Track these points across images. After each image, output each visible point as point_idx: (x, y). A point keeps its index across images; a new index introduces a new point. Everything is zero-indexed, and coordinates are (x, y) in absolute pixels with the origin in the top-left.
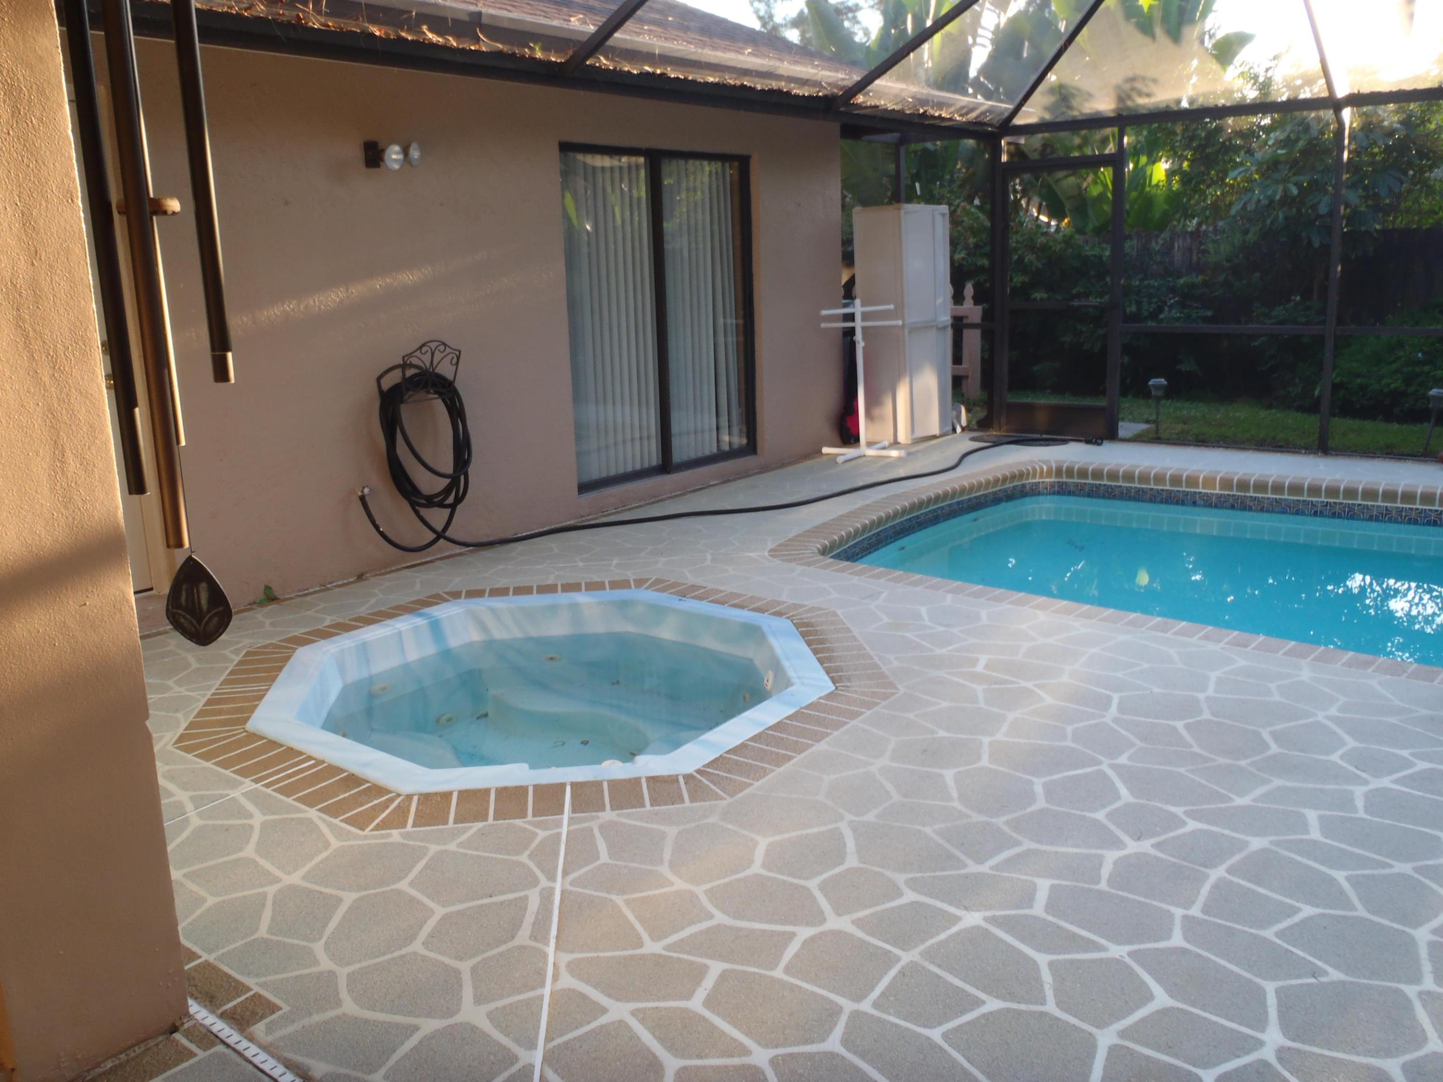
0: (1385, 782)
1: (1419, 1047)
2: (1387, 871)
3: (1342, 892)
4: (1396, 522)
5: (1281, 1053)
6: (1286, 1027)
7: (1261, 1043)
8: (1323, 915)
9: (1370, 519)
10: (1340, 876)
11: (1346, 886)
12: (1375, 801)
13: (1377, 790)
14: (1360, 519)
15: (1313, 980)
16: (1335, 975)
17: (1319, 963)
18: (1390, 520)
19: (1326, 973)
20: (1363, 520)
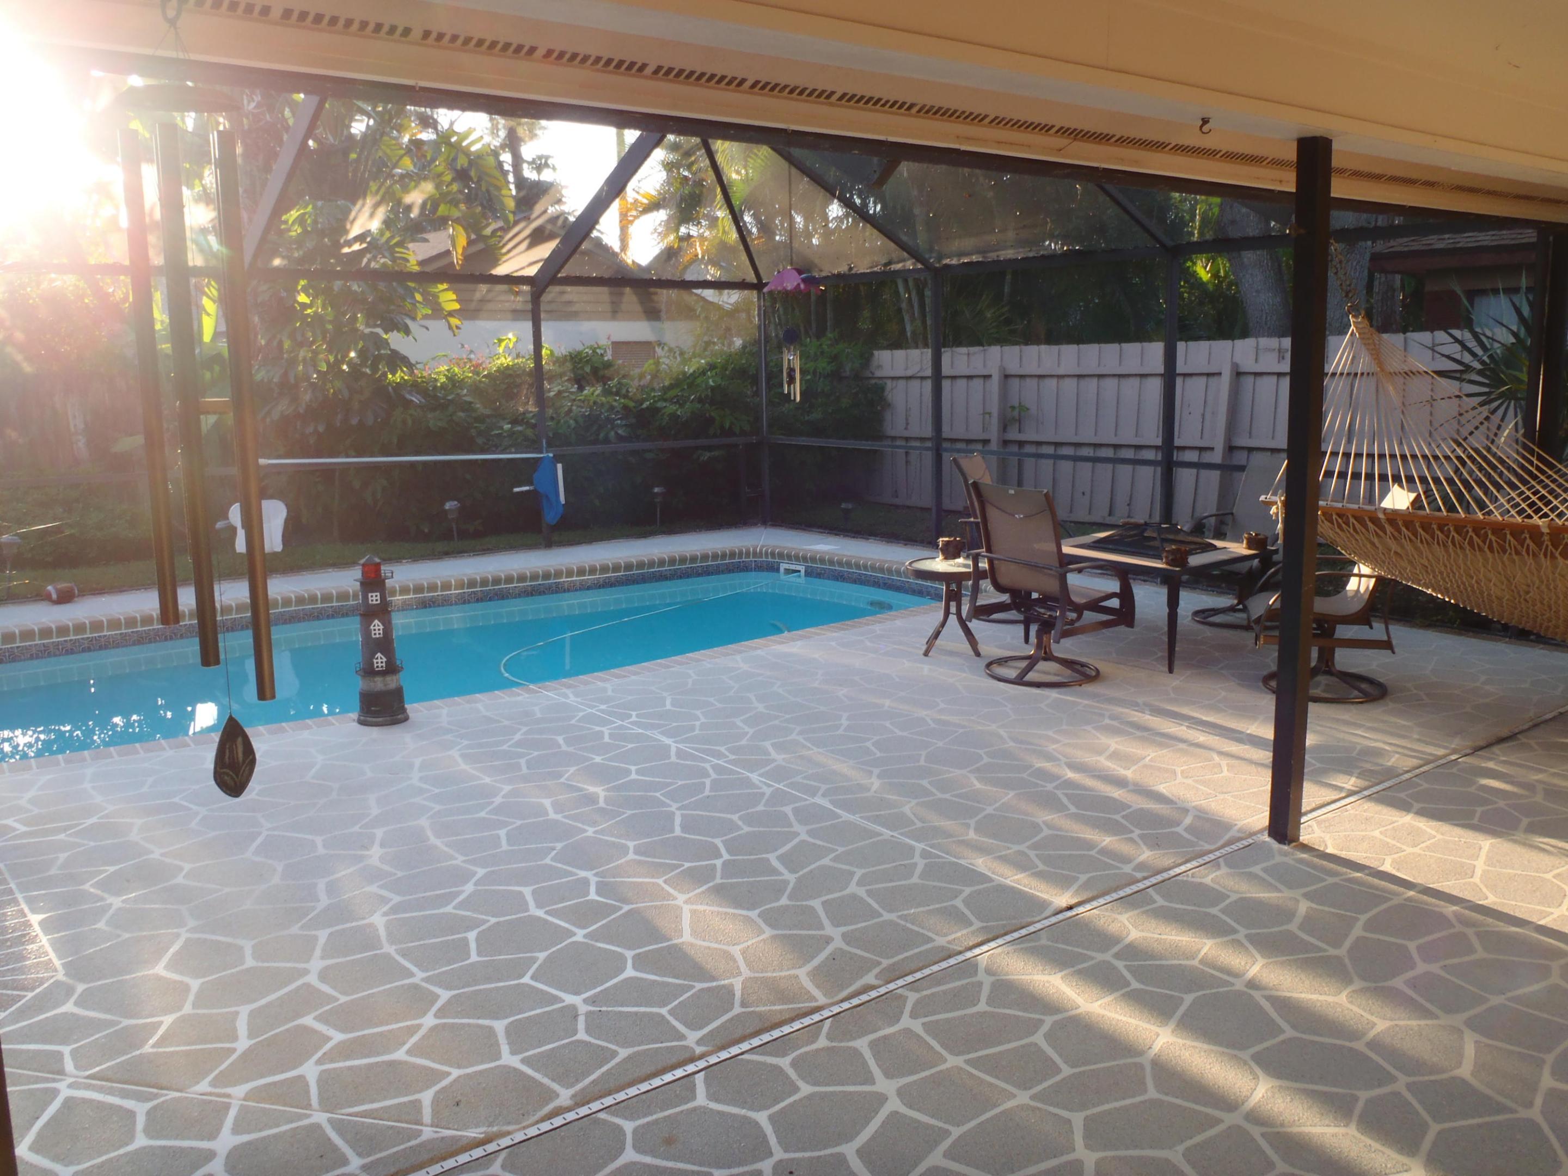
4: (55, 655)
9: (32, 657)
14: (21, 661)
18: (49, 655)
20: (25, 660)
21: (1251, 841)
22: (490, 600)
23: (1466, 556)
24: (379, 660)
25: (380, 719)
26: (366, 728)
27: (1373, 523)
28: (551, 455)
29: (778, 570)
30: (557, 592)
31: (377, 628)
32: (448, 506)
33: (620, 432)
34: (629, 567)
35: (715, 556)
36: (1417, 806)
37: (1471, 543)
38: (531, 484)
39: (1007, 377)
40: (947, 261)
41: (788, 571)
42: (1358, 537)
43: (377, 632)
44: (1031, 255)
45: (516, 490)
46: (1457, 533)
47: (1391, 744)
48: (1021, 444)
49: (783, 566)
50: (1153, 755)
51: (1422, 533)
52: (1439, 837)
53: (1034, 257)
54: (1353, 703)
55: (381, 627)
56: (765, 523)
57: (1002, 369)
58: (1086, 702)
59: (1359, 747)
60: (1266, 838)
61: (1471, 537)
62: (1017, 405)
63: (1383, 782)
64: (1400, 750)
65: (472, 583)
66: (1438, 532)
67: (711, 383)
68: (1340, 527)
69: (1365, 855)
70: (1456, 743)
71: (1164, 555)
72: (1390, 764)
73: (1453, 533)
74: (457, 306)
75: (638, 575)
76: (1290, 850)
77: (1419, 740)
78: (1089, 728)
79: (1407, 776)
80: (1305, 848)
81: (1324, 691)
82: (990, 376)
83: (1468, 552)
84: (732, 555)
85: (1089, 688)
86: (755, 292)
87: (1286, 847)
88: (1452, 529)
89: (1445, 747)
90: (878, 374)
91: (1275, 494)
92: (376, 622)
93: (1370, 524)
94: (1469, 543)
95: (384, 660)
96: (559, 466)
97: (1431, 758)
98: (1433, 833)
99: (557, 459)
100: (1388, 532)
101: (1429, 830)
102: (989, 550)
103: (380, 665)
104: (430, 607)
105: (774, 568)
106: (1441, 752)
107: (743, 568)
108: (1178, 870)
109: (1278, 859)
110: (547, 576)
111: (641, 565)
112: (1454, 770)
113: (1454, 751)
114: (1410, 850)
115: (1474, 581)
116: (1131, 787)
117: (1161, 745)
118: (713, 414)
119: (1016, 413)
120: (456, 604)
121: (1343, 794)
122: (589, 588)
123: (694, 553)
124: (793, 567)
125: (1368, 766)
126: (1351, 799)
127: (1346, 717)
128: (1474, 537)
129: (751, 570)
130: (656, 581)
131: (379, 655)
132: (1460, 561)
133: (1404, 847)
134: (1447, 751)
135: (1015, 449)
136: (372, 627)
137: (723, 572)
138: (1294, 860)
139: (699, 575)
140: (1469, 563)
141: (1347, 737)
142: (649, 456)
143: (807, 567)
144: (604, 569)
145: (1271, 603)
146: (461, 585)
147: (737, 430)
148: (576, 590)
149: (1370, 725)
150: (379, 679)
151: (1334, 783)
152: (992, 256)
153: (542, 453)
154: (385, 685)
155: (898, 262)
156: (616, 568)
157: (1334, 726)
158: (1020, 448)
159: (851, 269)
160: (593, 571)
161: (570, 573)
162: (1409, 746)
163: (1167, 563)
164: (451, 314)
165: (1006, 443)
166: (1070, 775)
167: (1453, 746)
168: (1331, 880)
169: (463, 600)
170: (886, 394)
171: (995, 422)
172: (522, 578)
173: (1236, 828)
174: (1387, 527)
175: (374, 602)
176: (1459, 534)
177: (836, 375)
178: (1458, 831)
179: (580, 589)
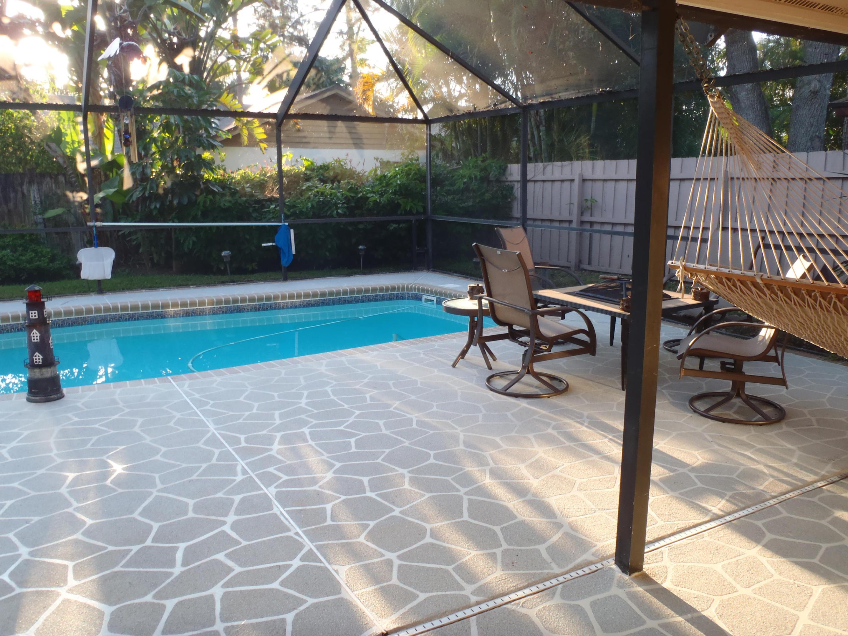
0: (14, 444)
1: (85, 525)
2: (34, 476)
3: (20, 490)
5: (31, 554)
6: (27, 544)
7: (19, 556)
8: (17, 501)
10: (16, 485)
11: (20, 487)
12: (13, 452)
13: (12, 448)
15: (28, 525)
16: (36, 519)
17: (27, 518)
19: (32, 520)
21: (599, 566)
22: (231, 312)
23: (832, 318)
24: (37, 358)
25: (38, 398)
26: (33, 404)
27: (755, 287)
28: (286, 224)
29: (421, 299)
30: (275, 309)
31: (35, 335)
32: (223, 254)
33: (339, 211)
34: (323, 294)
35: (381, 290)
36: (769, 536)
37: (835, 307)
38: (273, 242)
39: (584, 180)
40: (529, 101)
41: (427, 300)
42: (746, 298)
43: (35, 338)
44: (580, 95)
45: (264, 245)
46: (824, 298)
47: (770, 467)
48: (592, 223)
49: (424, 297)
50: (566, 465)
51: (795, 297)
52: (776, 576)
53: (582, 97)
54: (753, 425)
55: (38, 335)
56: (428, 269)
57: (581, 175)
58: (544, 412)
59: (742, 468)
60: (612, 564)
61: (835, 302)
62: (589, 198)
63: (749, 507)
64: (776, 474)
65: (219, 302)
66: (807, 297)
67: (399, 182)
68: (730, 288)
69: (697, 593)
70: (828, 469)
71: (621, 302)
72: (761, 488)
73: (820, 299)
74: (265, 136)
75: (330, 300)
76: (630, 581)
77: (796, 465)
78: (531, 436)
79: (772, 502)
80: (646, 580)
81: (736, 412)
82: (573, 180)
83: (833, 314)
84: (393, 289)
85: (555, 400)
86: (425, 126)
87: (626, 577)
88: (818, 295)
89: (816, 474)
90: (510, 178)
91: (677, 260)
92: (35, 331)
93: (753, 289)
94: (833, 307)
95: (41, 357)
96: (292, 231)
97: (800, 484)
98: (773, 571)
99: (290, 226)
100: (768, 295)
101: (769, 567)
102: (490, 294)
103: (38, 361)
104: (192, 315)
105: (418, 298)
106: (809, 478)
107: (401, 297)
108: (513, 596)
109: (614, 591)
110: (268, 299)
111: (331, 294)
112: (815, 499)
113: (823, 478)
114: (742, 591)
115: (843, 339)
116: (529, 497)
117: (578, 456)
118: (400, 201)
119: (589, 204)
120: (209, 315)
121: (707, 519)
122: (296, 307)
123: (367, 287)
124: (429, 298)
125: (741, 489)
126: (713, 524)
127: (744, 437)
128: (838, 303)
129: (405, 299)
130: (341, 304)
131: (37, 354)
132: (829, 321)
133: (738, 587)
134: (816, 478)
135: (587, 227)
136: (32, 335)
137: (387, 300)
138: (628, 594)
139: (370, 301)
140: (836, 324)
141: (737, 457)
142: (361, 226)
143: (437, 298)
144: (307, 295)
145: (690, 344)
146: (211, 303)
147: (415, 212)
148: (288, 308)
149: (759, 446)
150: (37, 370)
151: (704, 505)
152: (556, 97)
153: (281, 222)
154: (42, 375)
155: (501, 103)
156: (315, 295)
157: (729, 446)
158: (591, 227)
159: (475, 108)
160: (299, 296)
161: (284, 297)
162: (785, 470)
163: (623, 309)
164: (261, 141)
165: (582, 223)
166: (487, 481)
167: (823, 473)
168: (651, 624)
169: (213, 312)
170: (514, 191)
171: (575, 209)
172: (252, 300)
173: (593, 550)
174: (765, 289)
175: (34, 317)
176: (824, 299)
177: (485, 179)
178: (797, 571)
179: (291, 308)
